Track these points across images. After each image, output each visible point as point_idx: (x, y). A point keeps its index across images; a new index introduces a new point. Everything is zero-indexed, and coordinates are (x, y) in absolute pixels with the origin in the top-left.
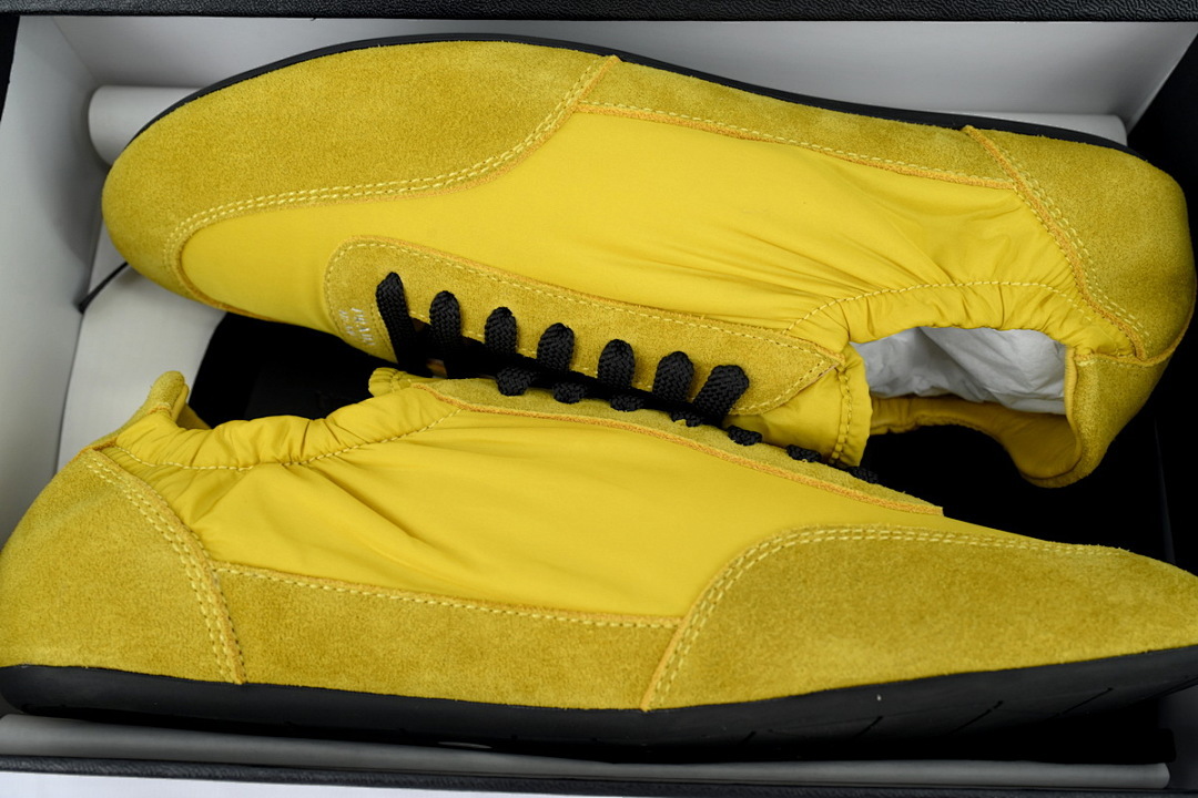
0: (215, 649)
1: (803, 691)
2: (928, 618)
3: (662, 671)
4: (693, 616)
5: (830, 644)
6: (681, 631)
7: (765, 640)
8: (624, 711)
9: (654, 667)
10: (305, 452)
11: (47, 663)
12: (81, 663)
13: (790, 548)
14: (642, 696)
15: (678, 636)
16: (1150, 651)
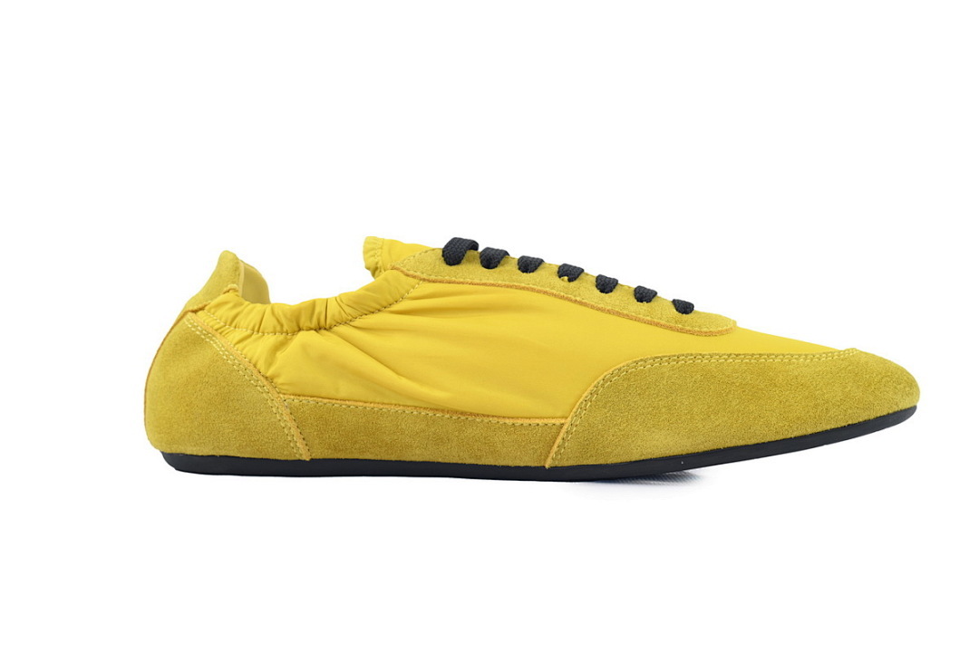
0: (292, 445)
1: (637, 459)
2: (712, 417)
3: (555, 448)
4: (572, 418)
5: (654, 434)
6: (565, 427)
7: (615, 432)
8: (535, 468)
9: (551, 447)
10: (328, 323)
11: (195, 454)
12: (215, 454)
13: (631, 373)
14: (545, 460)
15: (564, 430)
16: (849, 425)
